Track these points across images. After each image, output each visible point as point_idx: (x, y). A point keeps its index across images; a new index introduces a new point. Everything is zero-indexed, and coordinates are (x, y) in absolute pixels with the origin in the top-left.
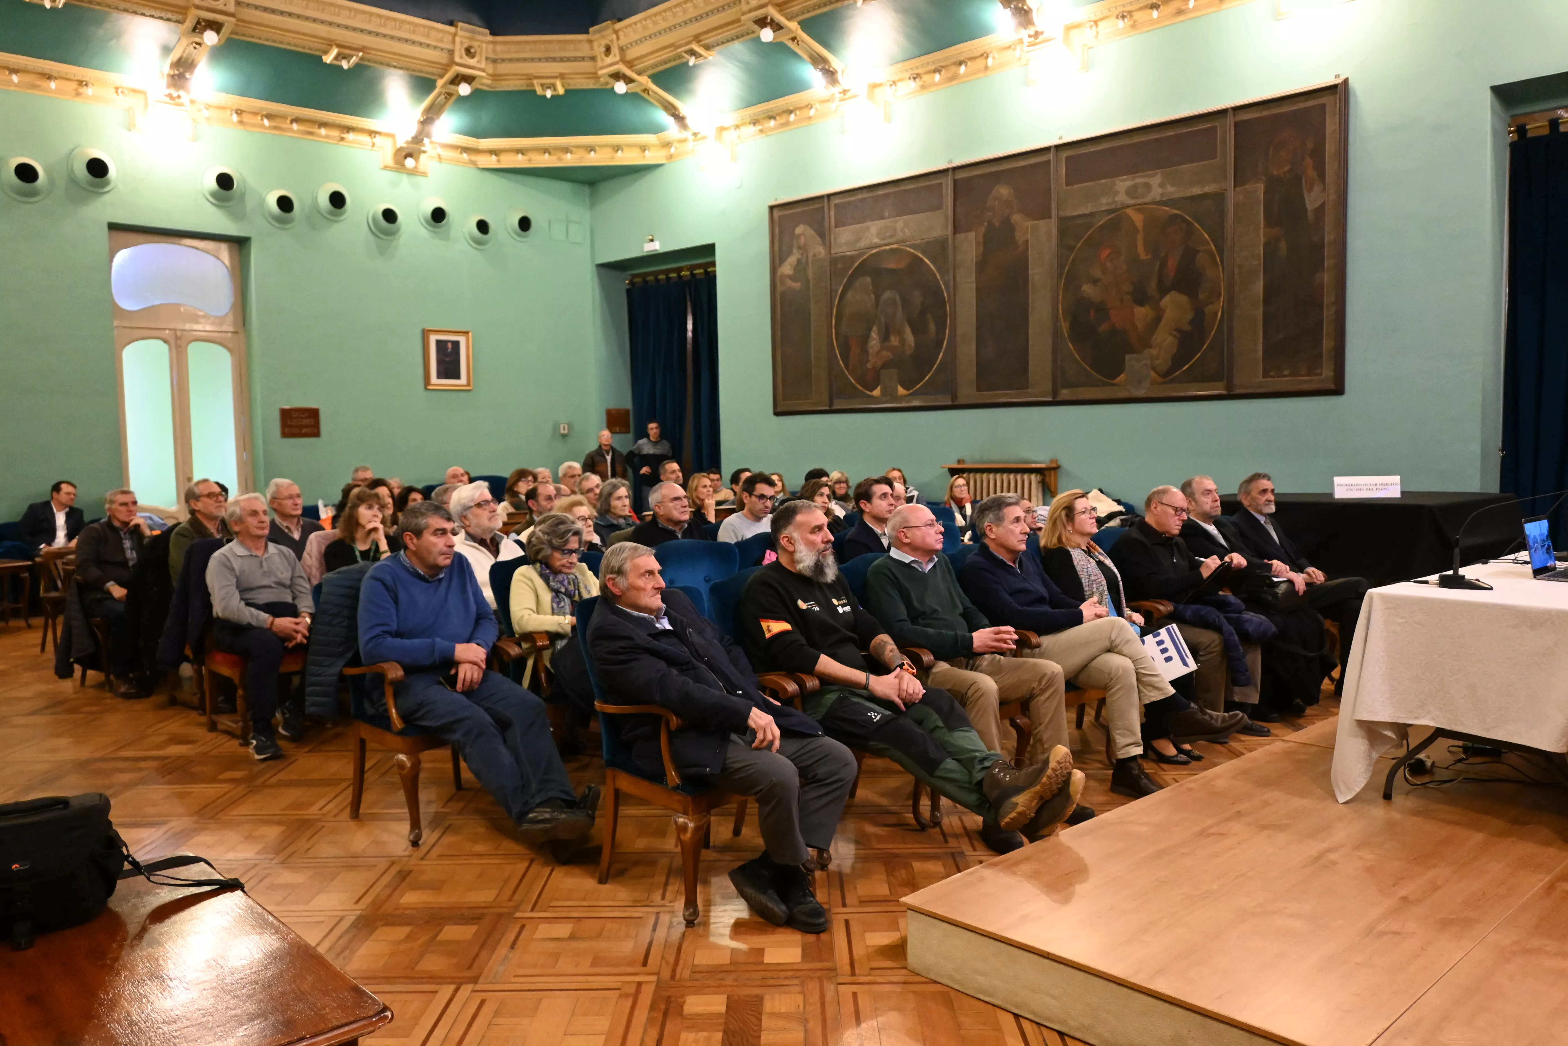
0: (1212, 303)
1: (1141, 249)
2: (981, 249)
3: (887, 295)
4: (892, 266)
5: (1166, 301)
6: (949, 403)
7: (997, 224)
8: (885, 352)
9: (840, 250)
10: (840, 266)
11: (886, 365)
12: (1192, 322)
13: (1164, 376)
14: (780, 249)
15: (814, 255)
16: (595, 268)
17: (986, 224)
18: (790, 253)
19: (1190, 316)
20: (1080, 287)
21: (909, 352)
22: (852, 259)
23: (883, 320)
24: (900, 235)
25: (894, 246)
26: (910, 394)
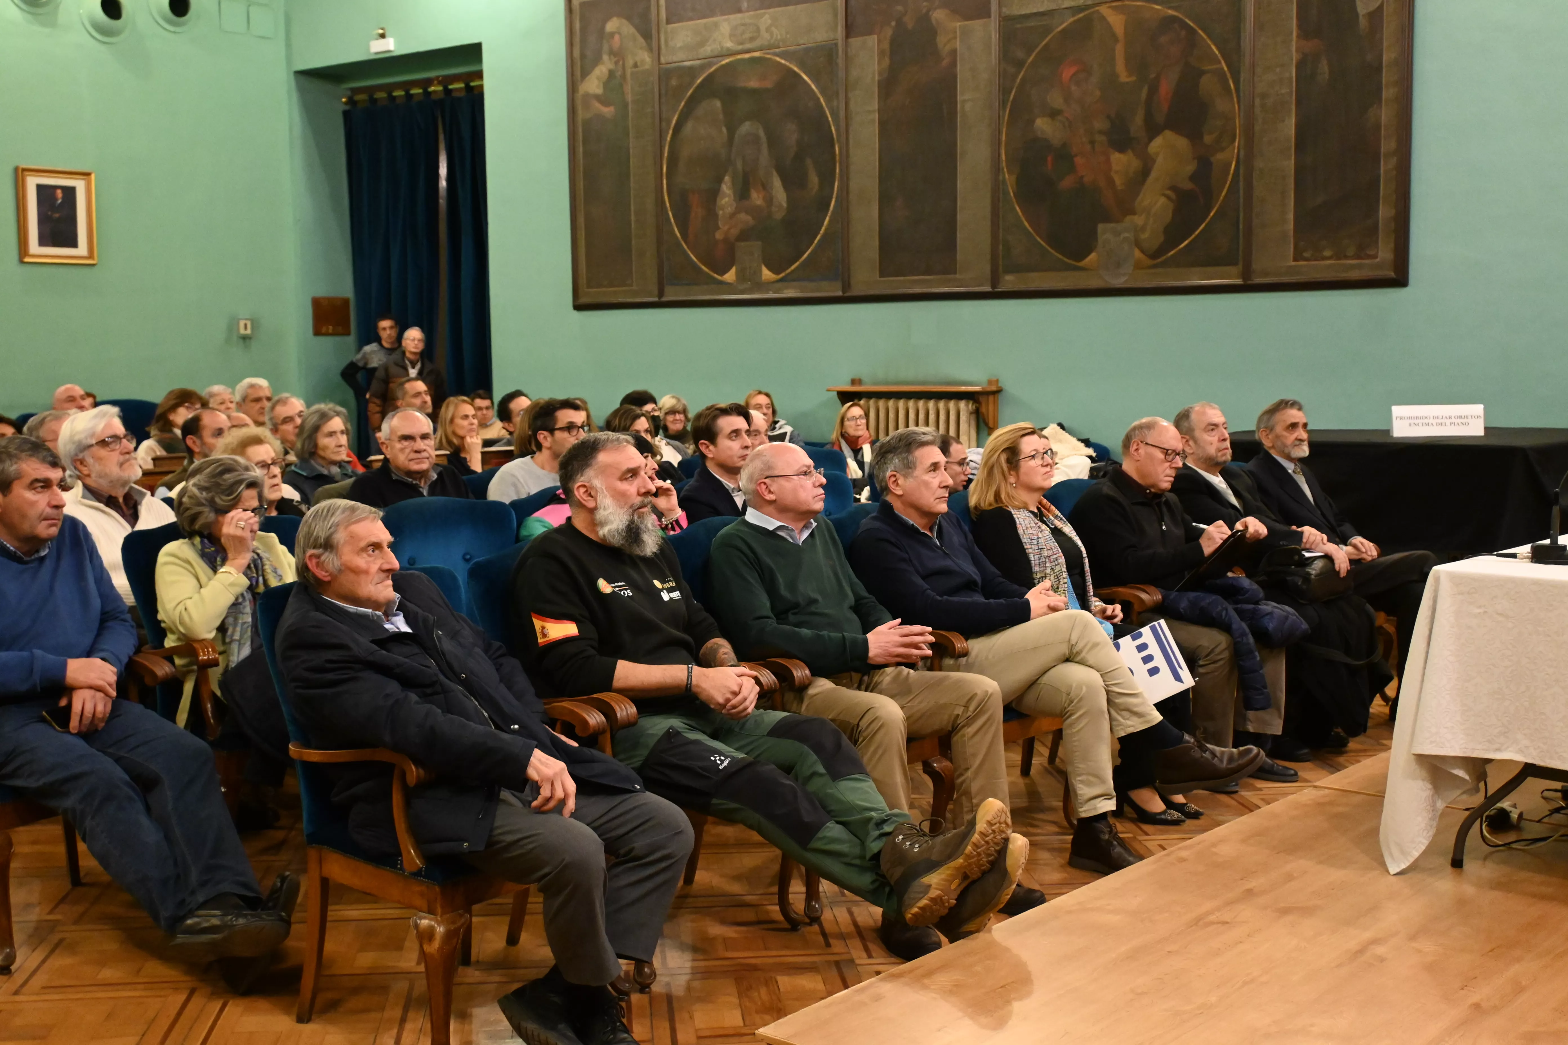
0: (1223, 150)
1: (1120, 66)
2: (887, 61)
3: (746, 128)
4: (753, 84)
5: (1156, 145)
6: (840, 293)
7: (910, 26)
8: (743, 216)
9: (675, 59)
10: (674, 82)
11: (744, 235)
12: (1193, 178)
13: (1154, 256)
14: (583, 56)
15: (636, 65)
16: (292, 77)
17: (893, 24)
18: (597, 60)
19: (1191, 168)
20: (1033, 122)
21: (779, 215)
22: (692, 72)
23: (739, 165)
24: (765, 38)
25: (757, 54)
26: (781, 280)
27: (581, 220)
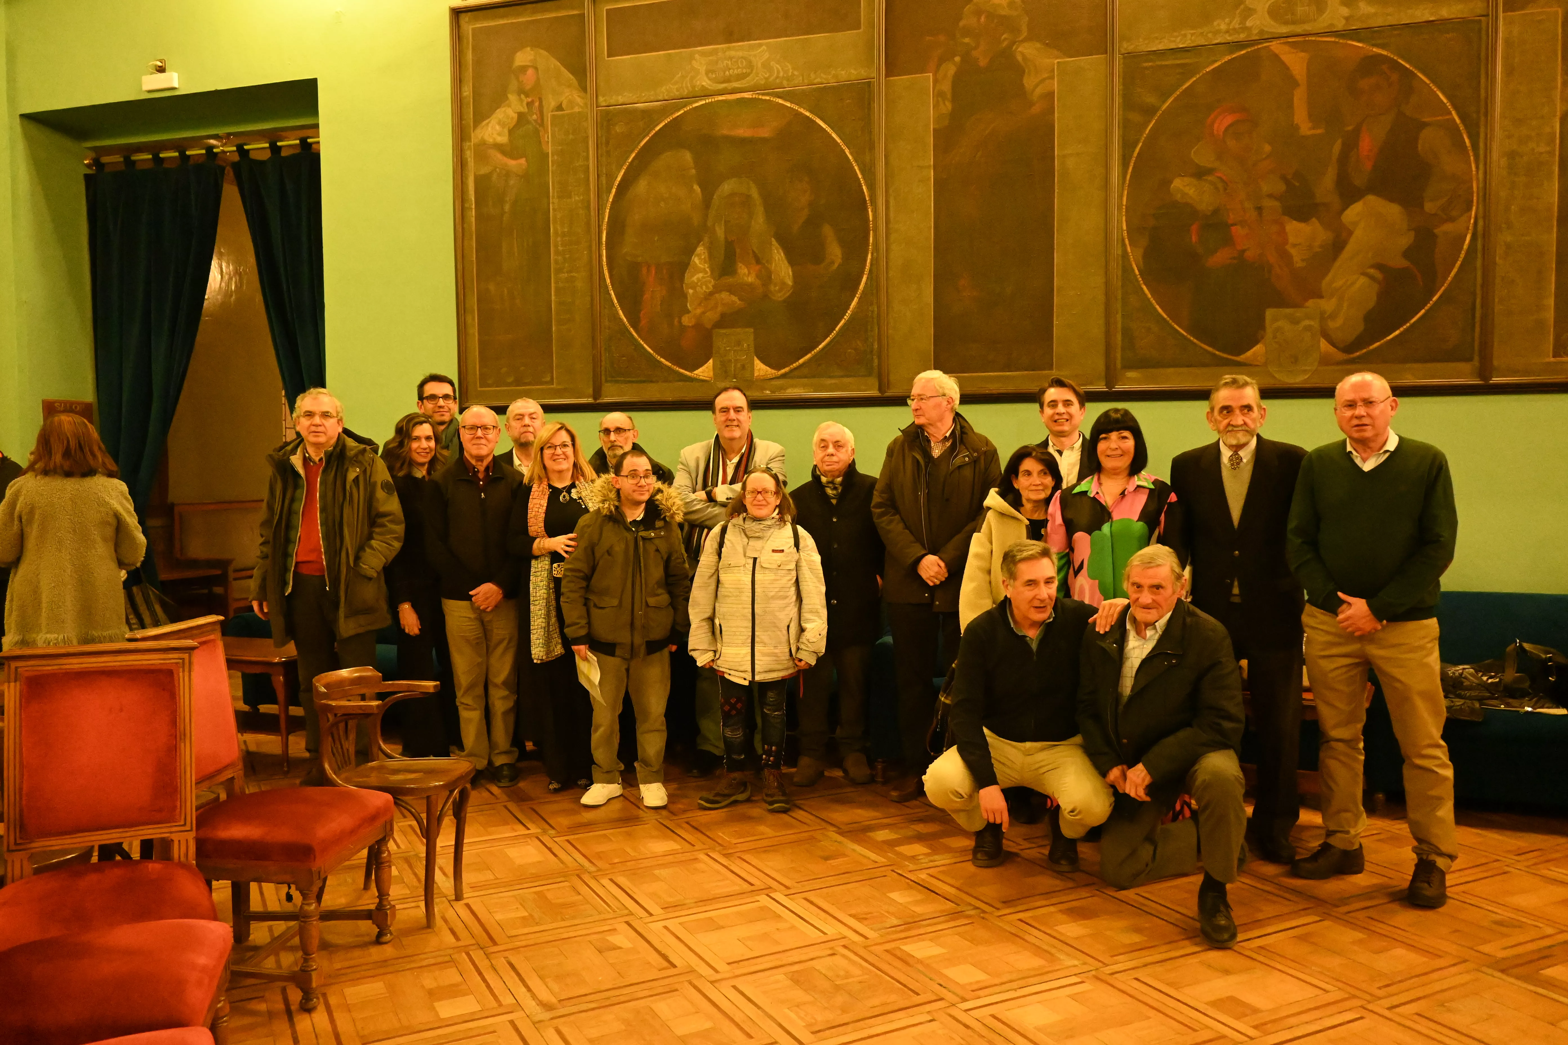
0: (1452, 220)
1: (1301, 116)
2: (947, 107)
3: (727, 187)
4: (742, 132)
5: (1354, 213)
6: (874, 393)
7: (983, 62)
8: (724, 295)
9: (621, 100)
10: (619, 129)
11: (726, 321)
12: (1407, 254)
13: (1348, 349)
14: (476, 94)
15: (560, 108)
16: (18, 120)
17: (957, 59)
18: (500, 100)
19: (1405, 241)
20: (1171, 182)
21: (780, 296)
22: (649, 117)
23: (720, 232)
24: (759, 77)
25: (746, 95)
26: (784, 376)
27: (473, 302)
